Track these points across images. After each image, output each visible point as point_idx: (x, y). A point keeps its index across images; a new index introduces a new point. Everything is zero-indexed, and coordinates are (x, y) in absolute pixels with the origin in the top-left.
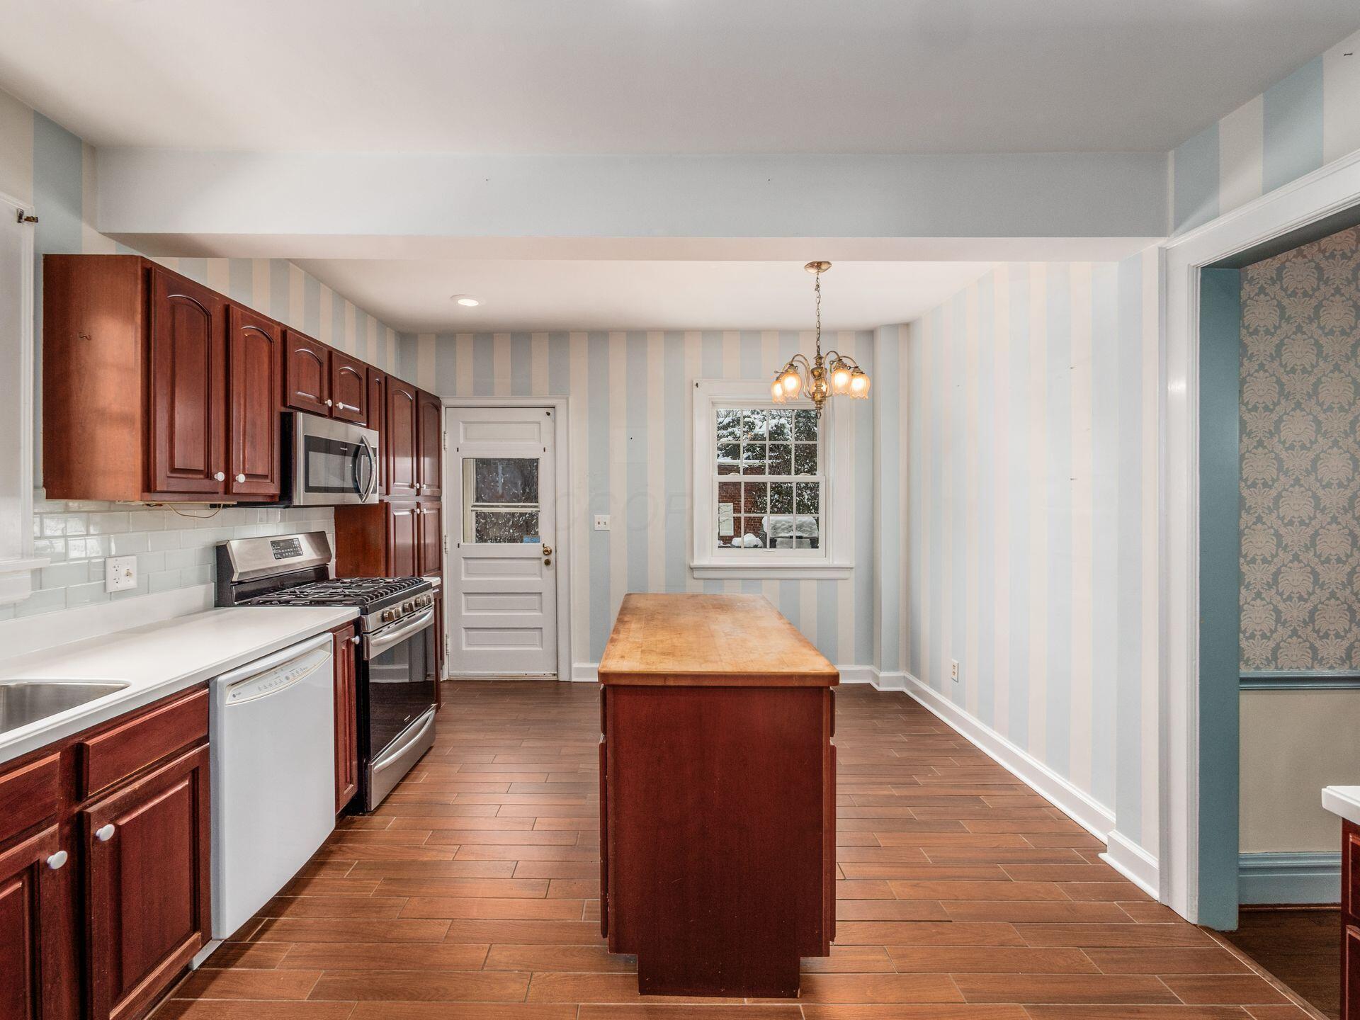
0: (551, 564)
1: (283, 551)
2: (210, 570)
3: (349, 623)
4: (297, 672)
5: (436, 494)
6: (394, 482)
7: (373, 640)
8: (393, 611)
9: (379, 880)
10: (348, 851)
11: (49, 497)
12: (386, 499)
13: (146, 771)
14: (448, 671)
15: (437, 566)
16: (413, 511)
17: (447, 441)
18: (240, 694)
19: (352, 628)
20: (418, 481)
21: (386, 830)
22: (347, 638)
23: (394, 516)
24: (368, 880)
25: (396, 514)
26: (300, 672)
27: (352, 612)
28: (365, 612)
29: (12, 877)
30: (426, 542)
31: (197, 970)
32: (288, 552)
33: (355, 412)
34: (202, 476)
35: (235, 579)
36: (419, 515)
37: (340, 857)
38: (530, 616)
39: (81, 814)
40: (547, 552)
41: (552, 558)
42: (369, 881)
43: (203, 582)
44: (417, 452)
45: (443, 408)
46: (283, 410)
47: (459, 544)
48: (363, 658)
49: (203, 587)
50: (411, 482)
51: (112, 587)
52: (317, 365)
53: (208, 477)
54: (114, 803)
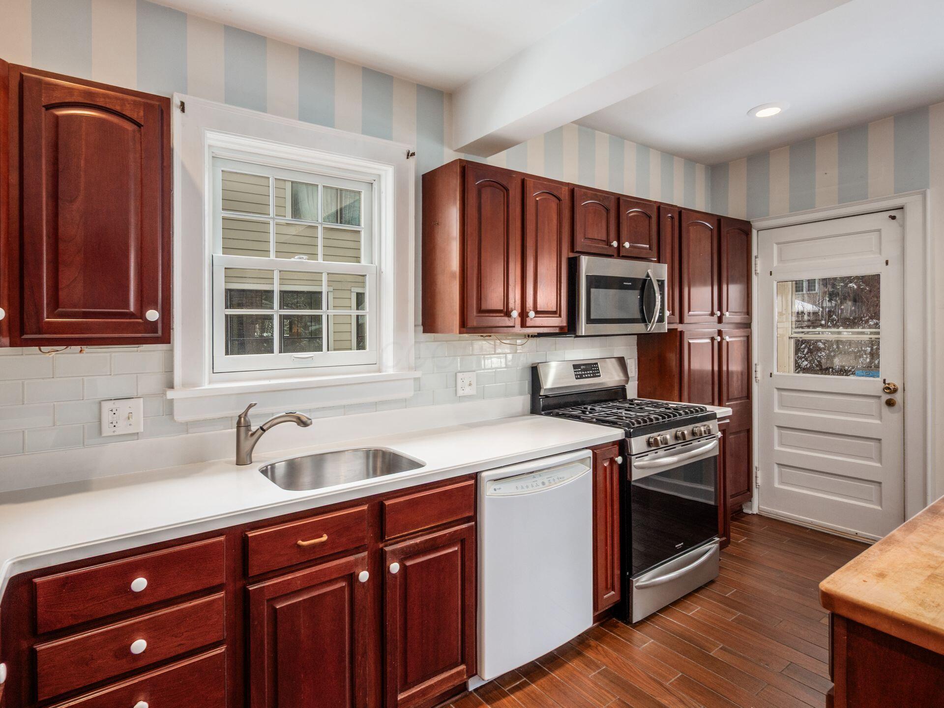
0: (896, 407)
1: (583, 373)
2: (527, 385)
3: (614, 443)
4: (554, 480)
5: (745, 321)
6: (689, 310)
7: (636, 462)
8: (659, 438)
9: (614, 696)
10: (602, 653)
11: (425, 331)
12: (680, 327)
13: (428, 532)
14: (756, 506)
15: (745, 394)
16: (713, 339)
17: (759, 266)
18: (500, 489)
19: (616, 448)
20: (720, 308)
21: (640, 649)
22: (612, 456)
23: (689, 344)
24: (606, 691)
25: (691, 341)
26: (557, 480)
27: (617, 434)
28: (629, 435)
29: (339, 578)
30: (730, 369)
31: (471, 692)
32: (587, 374)
33: (645, 248)
34: (502, 315)
35: (542, 393)
36: (720, 344)
37: (594, 655)
38: (868, 465)
39: (382, 549)
40: (890, 390)
41: (898, 397)
42: (606, 693)
43: (521, 394)
44: (719, 279)
45: (754, 232)
46: (572, 255)
47: (771, 374)
48: (627, 478)
49: (522, 397)
50: (710, 310)
51: (460, 393)
52: (604, 213)
53: (506, 315)
54: (402, 549)
